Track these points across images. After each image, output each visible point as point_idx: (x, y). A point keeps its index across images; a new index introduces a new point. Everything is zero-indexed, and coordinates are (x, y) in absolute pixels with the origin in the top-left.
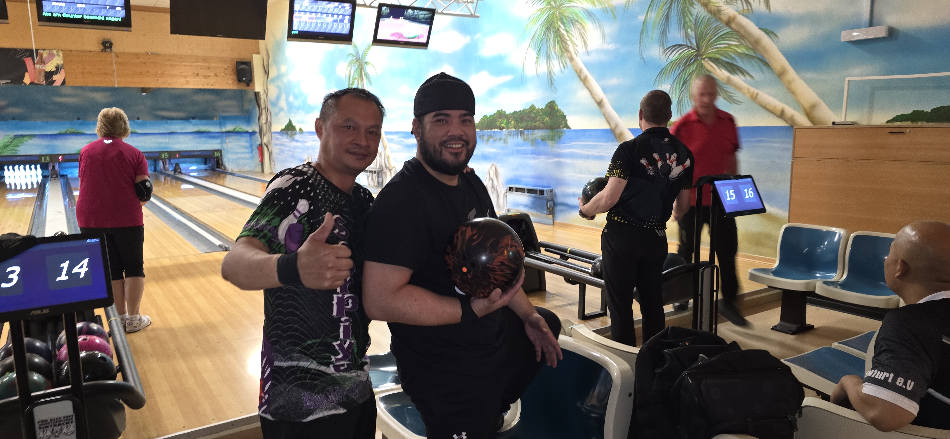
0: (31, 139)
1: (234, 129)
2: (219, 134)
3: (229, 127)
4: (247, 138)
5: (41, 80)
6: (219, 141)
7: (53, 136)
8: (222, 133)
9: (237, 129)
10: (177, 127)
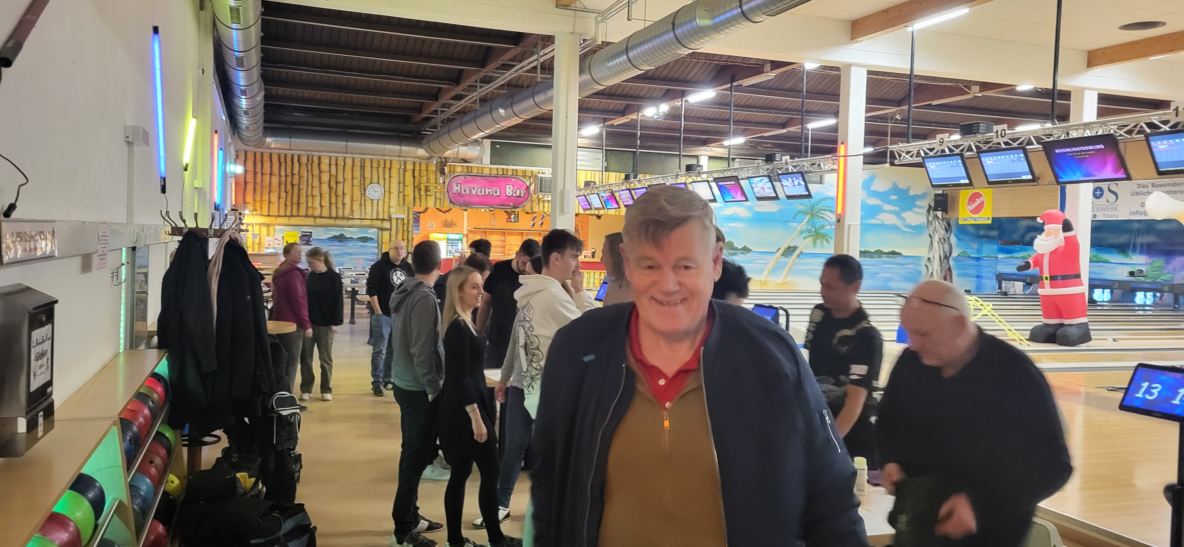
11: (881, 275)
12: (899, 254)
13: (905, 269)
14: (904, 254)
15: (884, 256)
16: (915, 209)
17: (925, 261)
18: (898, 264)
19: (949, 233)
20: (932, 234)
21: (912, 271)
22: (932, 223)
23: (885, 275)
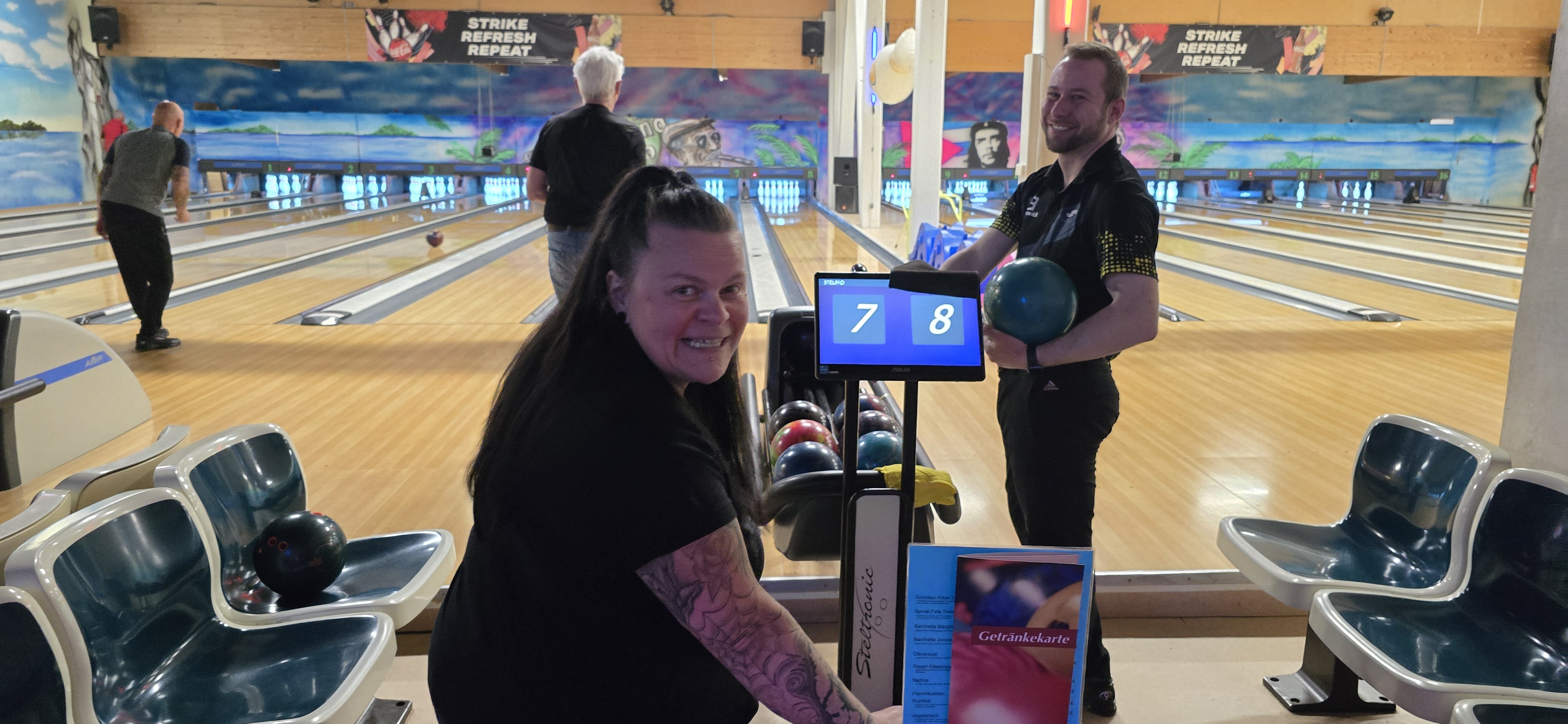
0: (1222, 147)
1: (1472, 138)
2: (1451, 146)
3: (1466, 135)
4: (1486, 152)
5: (1296, 68)
6: (1449, 155)
7: (1247, 144)
8: (1455, 143)
9: (1478, 139)
10: (1397, 133)
11: (18, 175)
12: (40, 129)
13: (55, 159)
14: (49, 129)
15: (17, 133)
16: (49, 35)
17: (80, 143)
18: (42, 150)
19: (106, 86)
20: (83, 88)
21: (66, 163)
22: (78, 64)
23: (26, 174)
